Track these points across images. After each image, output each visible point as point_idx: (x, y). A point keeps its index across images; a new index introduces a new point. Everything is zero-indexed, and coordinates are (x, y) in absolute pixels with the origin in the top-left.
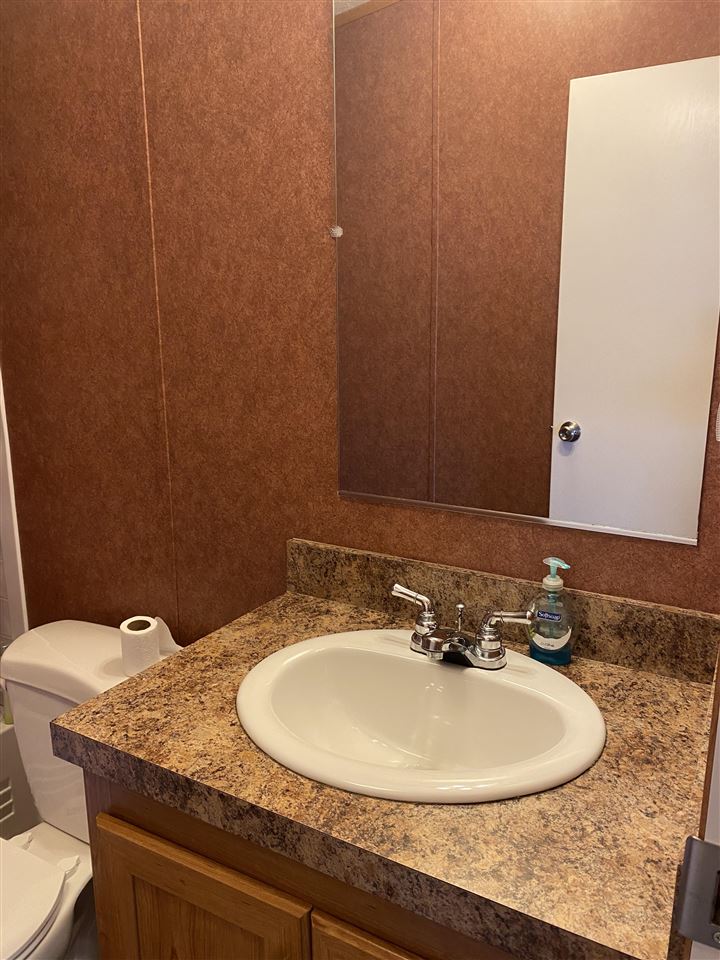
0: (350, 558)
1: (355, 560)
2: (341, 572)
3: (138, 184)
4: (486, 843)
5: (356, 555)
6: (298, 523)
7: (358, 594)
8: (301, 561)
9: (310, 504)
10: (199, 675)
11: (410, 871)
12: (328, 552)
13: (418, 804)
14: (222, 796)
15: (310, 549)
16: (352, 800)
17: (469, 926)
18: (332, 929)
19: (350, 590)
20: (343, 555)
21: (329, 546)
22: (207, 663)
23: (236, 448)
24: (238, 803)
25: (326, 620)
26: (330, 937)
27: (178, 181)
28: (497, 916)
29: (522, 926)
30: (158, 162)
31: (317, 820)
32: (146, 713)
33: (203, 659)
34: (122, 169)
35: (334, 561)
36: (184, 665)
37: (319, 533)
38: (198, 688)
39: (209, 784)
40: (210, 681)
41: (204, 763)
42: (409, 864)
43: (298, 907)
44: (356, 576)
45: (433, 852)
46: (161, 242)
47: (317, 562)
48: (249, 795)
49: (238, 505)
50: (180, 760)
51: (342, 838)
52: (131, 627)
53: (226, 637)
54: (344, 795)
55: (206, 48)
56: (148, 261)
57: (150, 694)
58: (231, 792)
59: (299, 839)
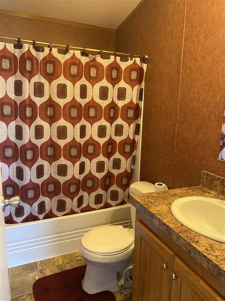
0: (219, 179)
1: (220, 180)
2: (216, 182)
3: (178, 72)
4: (219, 250)
5: (220, 178)
6: (206, 166)
7: (219, 190)
8: (205, 177)
9: (210, 161)
10: (166, 196)
11: (194, 248)
12: (212, 176)
13: (205, 237)
14: (159, 219)
15: (208, 174)
16: (188, 230)
17: (206, 266)
18: (178, 260)
19: (217, 188)
20: (217, 178)
21: (213, 174)
22: (170, 195)
23: (193, 143)
24: (162, 222)
25: (207, 194)
26: (177, 262)
27: (188, 71)
28: (212, 265)
29: (218, 269)
30: (183, 67)
31: (177, 231)
32: (150, 200)
33: (169, 194)
34: (175, 69)
35: (214, 179)
36: (164, 193)
37: (211, 170)
38: (164, 199)
39: (157, 216)
40: (168, 198)
41: (158, 212)
42: (195, 246)
43: (172, 252)
44: (219, 185)
45: (202, 246)
46: (182, 87)
47: (209, 178)
48: (165, 221)
49: (191, 159)
50: (153, 210)
51: (181, 236)
52: (158, 184)
53: (177, 191)
54: (187, 229)
55: (199, 36)
56: (178, 93)
57: (153, 197)
58: (161, 219)
59: (172, 234)
